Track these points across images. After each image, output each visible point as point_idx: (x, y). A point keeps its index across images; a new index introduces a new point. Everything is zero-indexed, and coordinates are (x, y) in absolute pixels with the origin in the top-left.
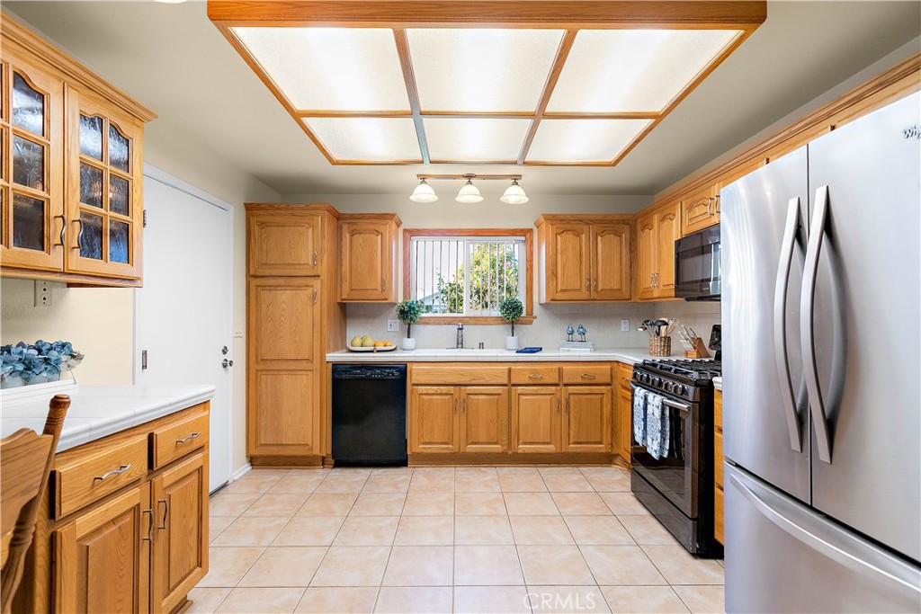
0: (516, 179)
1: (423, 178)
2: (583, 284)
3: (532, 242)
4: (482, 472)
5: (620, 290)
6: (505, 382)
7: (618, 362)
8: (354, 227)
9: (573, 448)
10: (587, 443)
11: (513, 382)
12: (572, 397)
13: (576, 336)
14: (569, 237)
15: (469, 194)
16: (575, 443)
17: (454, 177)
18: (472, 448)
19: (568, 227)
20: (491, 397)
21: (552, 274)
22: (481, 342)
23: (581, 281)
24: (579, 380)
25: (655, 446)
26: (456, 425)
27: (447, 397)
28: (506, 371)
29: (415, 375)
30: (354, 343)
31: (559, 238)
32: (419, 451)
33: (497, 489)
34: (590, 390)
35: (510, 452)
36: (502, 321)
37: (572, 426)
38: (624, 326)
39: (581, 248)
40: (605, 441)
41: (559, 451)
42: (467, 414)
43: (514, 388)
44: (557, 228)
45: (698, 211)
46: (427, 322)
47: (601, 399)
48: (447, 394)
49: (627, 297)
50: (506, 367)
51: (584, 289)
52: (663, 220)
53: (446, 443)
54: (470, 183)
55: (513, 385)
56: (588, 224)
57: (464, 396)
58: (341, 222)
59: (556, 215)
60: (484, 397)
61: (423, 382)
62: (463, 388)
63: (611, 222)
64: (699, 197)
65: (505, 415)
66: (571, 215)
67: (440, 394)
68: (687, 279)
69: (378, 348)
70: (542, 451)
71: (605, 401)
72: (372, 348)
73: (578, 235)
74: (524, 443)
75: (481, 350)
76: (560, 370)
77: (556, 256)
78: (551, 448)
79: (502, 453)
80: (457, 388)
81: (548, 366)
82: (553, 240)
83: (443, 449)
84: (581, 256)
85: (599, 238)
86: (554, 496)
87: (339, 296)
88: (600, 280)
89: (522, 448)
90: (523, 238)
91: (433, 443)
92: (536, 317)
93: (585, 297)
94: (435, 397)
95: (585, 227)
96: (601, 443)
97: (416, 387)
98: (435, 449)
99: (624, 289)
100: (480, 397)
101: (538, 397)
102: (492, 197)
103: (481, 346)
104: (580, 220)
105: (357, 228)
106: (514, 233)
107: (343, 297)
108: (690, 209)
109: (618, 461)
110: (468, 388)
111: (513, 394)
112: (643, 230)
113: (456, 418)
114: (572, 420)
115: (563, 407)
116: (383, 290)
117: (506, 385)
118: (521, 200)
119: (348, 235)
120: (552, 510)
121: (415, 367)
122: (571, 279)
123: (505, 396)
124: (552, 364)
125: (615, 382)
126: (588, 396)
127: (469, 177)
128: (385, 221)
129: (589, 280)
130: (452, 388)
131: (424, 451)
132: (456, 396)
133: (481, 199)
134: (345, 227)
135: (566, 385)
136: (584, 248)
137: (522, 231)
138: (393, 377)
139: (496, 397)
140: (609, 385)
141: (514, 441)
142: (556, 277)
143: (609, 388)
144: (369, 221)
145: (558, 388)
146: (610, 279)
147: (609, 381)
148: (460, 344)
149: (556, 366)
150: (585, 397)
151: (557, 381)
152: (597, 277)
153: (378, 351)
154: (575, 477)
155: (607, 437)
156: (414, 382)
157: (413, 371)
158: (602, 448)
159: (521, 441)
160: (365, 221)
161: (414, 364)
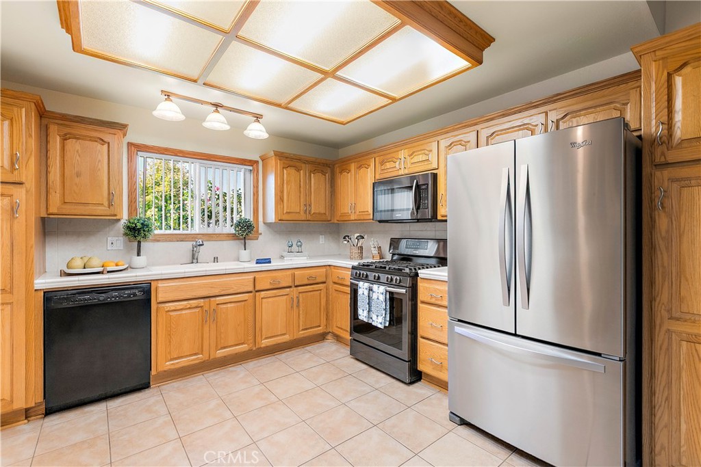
0: (258, 117)
1: (168, 95)
2: (302, 208)
3: (258, 172)
4: (232, 371)
5: (325, 214)
6: (251, 289)
7: (330, 266)
8: (67, 130)
9: (302, 334)
10: (311, 328)
11: (257, 289)
12: (301, 295)
13: (295, 248)
14: (292, 171)
15: (217, 122)
16: (303, 330)
17: (202, 102)
18: (221, 353)
19: (291, 163)
20: (238, 304)
21: (280, 199)
22: (216, 256)
23: (300, 206)
24: (306, 282)
25: (380, 320)
26: (206, 335)
27: (197, 310)
28: (252, 280)
29: (160, 294)
30: (70, 265)
31: (285, 171)
32: (165, 369)
33: (255, 382)
34: (313, 288)
35: (254, 349)
36: (234, 237)
37: (301, 317)
38: (322, 240)
39: (300, 181)
40: (322, 325)
41: (292, 339)
42: (217, 322)
43: (257, 294)
44: (284, 163)
45: (388, 165)
46: (158, 239)
47: (320, 293)
48: (197, 307)
49: (329, 219)
50: (251, 277)
51: (302, 213)
52: (360, 167)
53: (195, 354)
54: (217, 111)
55: (257, 291)
56: (305, 163)
57: (214, 306)
58: (45, 121)
59: (283, 153)
60: (233, 305)
61: (170, 299)
62: (212, 299)
63: (319, 164)
64: (389, 156)
65: (251, 318)
66: (294, 155)
67: (190, 308)
68: (380, 209)
69: (109, 269)
70: (279, 342)
71: (322, 295)
72: (100, 269)
73: (298, 170)
74: (266, 338)
75: (216, 264)
76: (294, 276)
77: (283, 185)
78: (286, 338)
79: (249, 350)
80: (207, 300)
81: (284, 273)
82: (280, 172)
83: (192, 360)
84: (300, 187)
85: (312, 175)
86: (303, 373)
87: (44, 209)
88: (313, 206)
89: (265, 343)
90: (251, 168)
91: (182, 357)
92: (261, 234)
93: (303, 219)
94: (184, 312)
95: (303, 165)
96: (319, 326)
97: (163, 305)
98: (184, 362)
99: (327, 214)
100: (229, 305)
101: (277, 298)
102: (238, 128)
103: (216, 260)
104: (299, 159)
105: (73, 131)
106: (243, 162)
107: (51, 211)
108: (382, 163)
109: (329, 337)
110: (218, 298)
111: (257, 298)
112: (341, 173)
113: (206, 328)
114: (301, 312)
115: (294, 304)
116: (110, 205)
117: (251, 292)
118: (260, 136)
119: (58, 139)
120: (308, 385)
121: (160, 284)
122: (294, 205)
123: (251, 301)
124: (287, 271)
125: (328, 280)
126: (312, 293)
127: (217, 106)
128: (113, 131)
129: (305, 205)
130: (202, 300)
131: (172, 367)
132: (206, 308)
133: (228, 127)
134: (53, 129)
135: (296, 286)
136: (302, 180)
137: (250, 161)
138: (135, 298)
139: (243, 303)
140: (324, 283)
141: (258, 338)
142: (283, 201)
143: (325, 285)
144: (91, 127)
145: (292, 289)
146: (319, 206)
147: (324, 280)
148: (194, 259)
149: (289, 272)
150: (309, 293)
151: (290, 284)
152: (311, 203)
153: (108, 272)
154: (308, 355)
155: (324, 322)
156: (160, 300)
157: (160, 290)
158: (320, 330)
159: (264, 337)
160: (83, 126)
161: (160, 282)
